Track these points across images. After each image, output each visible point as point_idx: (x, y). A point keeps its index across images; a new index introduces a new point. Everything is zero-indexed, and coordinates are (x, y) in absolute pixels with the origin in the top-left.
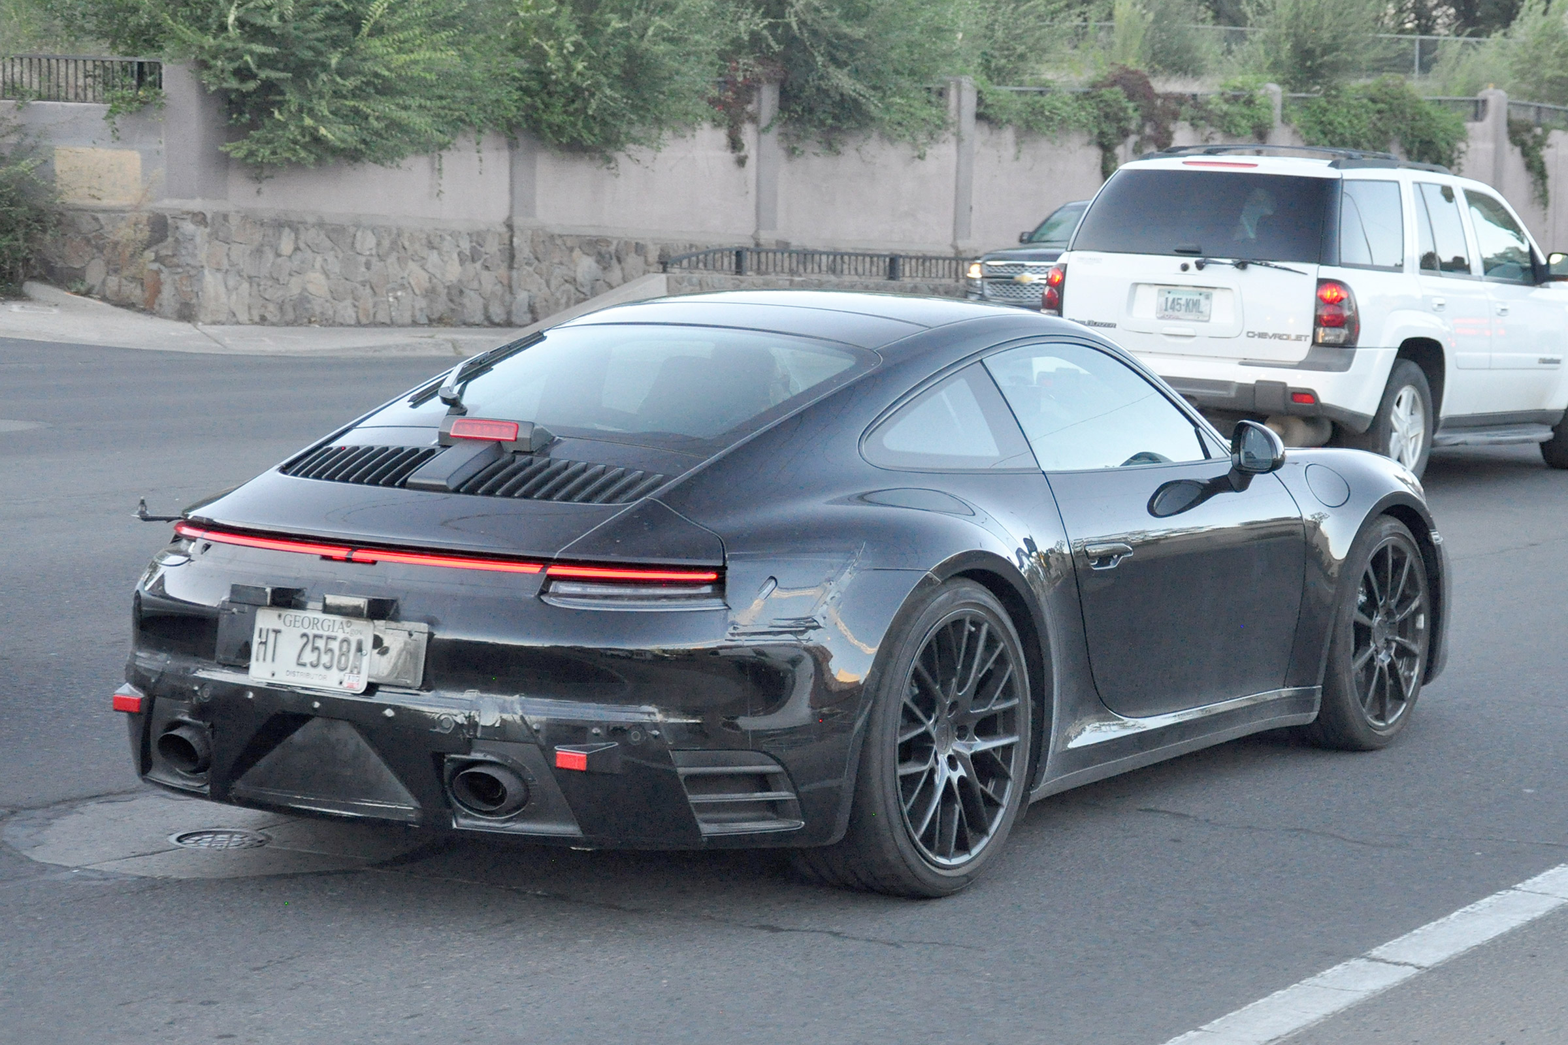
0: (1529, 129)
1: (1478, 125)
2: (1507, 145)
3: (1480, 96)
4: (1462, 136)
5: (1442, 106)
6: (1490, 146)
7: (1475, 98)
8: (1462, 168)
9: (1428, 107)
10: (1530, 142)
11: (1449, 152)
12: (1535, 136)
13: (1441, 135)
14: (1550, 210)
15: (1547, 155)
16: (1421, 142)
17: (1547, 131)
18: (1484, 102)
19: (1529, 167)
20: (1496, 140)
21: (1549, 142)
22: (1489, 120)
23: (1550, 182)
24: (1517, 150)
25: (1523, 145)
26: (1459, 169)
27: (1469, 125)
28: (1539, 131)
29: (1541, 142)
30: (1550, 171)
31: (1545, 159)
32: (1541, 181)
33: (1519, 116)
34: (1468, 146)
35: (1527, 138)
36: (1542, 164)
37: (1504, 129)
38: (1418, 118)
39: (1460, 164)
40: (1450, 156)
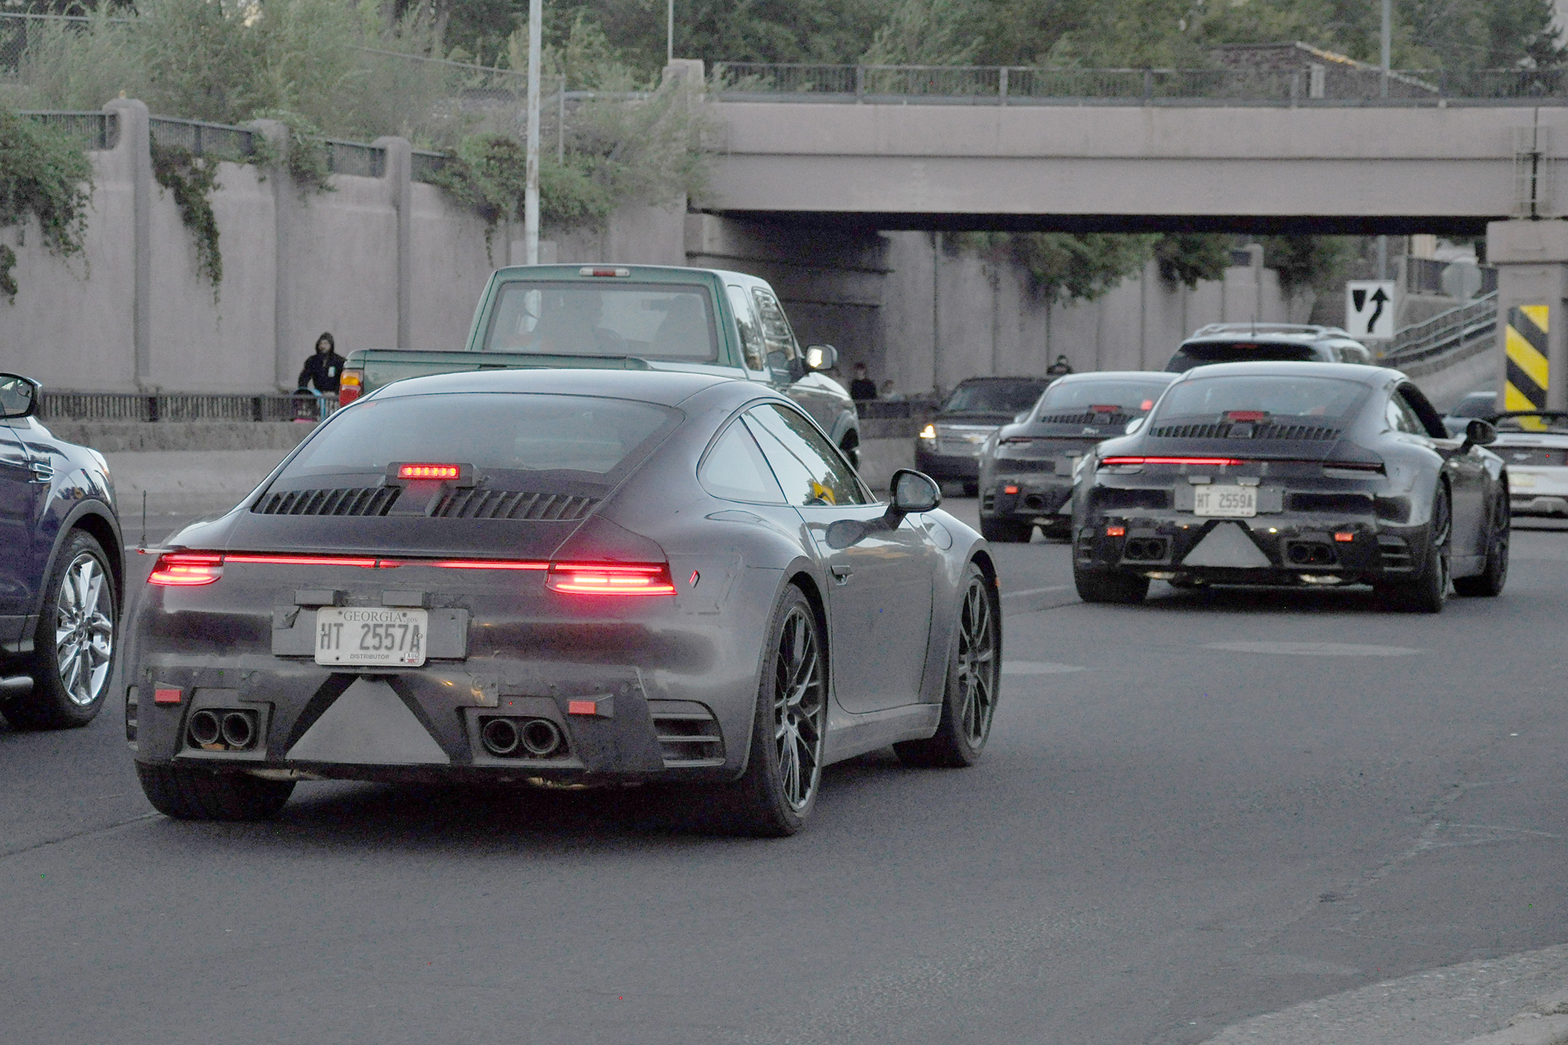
0: (185, 160)
1: (106, 153)
2: (154, 186)
3: (107, 109)
4: (83, 171)
5: (49, 126)
6: (127, 187)
7: (98, 113)
8: (85, 222)
9: (27, 127)
10: (188, 181)
11: (64, 197)
12: (195, 171)
13: (51, 170)
14: (223, 284)
15: (216, 200)
16: (19, 182)
17: (212, 164)
18: (114, 117)
19: (189, 219)
20: (135, 178)
21: (216, 180)
22: (122, 146)
23: (223, 244)
24: (169, 193)
25: (177, 184)
26: (81, 223)
27: (93, 155)
28: (200, 163)
29: (204, 181)
30: (223, 225)
31: (211, 207)
32: (207, 241)
33: (168, 139)
34: (93, 188)
35: (183, 173)
36: (209, 214)
37: (146, 161)
38: (11, 143)
39: (82, 215)
40: (66, 204)
